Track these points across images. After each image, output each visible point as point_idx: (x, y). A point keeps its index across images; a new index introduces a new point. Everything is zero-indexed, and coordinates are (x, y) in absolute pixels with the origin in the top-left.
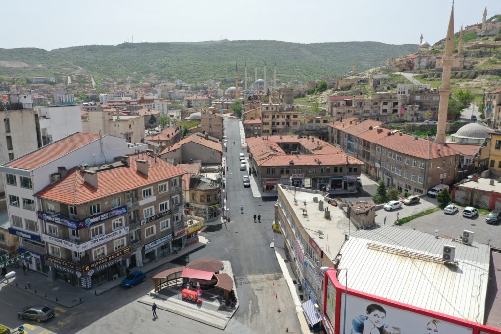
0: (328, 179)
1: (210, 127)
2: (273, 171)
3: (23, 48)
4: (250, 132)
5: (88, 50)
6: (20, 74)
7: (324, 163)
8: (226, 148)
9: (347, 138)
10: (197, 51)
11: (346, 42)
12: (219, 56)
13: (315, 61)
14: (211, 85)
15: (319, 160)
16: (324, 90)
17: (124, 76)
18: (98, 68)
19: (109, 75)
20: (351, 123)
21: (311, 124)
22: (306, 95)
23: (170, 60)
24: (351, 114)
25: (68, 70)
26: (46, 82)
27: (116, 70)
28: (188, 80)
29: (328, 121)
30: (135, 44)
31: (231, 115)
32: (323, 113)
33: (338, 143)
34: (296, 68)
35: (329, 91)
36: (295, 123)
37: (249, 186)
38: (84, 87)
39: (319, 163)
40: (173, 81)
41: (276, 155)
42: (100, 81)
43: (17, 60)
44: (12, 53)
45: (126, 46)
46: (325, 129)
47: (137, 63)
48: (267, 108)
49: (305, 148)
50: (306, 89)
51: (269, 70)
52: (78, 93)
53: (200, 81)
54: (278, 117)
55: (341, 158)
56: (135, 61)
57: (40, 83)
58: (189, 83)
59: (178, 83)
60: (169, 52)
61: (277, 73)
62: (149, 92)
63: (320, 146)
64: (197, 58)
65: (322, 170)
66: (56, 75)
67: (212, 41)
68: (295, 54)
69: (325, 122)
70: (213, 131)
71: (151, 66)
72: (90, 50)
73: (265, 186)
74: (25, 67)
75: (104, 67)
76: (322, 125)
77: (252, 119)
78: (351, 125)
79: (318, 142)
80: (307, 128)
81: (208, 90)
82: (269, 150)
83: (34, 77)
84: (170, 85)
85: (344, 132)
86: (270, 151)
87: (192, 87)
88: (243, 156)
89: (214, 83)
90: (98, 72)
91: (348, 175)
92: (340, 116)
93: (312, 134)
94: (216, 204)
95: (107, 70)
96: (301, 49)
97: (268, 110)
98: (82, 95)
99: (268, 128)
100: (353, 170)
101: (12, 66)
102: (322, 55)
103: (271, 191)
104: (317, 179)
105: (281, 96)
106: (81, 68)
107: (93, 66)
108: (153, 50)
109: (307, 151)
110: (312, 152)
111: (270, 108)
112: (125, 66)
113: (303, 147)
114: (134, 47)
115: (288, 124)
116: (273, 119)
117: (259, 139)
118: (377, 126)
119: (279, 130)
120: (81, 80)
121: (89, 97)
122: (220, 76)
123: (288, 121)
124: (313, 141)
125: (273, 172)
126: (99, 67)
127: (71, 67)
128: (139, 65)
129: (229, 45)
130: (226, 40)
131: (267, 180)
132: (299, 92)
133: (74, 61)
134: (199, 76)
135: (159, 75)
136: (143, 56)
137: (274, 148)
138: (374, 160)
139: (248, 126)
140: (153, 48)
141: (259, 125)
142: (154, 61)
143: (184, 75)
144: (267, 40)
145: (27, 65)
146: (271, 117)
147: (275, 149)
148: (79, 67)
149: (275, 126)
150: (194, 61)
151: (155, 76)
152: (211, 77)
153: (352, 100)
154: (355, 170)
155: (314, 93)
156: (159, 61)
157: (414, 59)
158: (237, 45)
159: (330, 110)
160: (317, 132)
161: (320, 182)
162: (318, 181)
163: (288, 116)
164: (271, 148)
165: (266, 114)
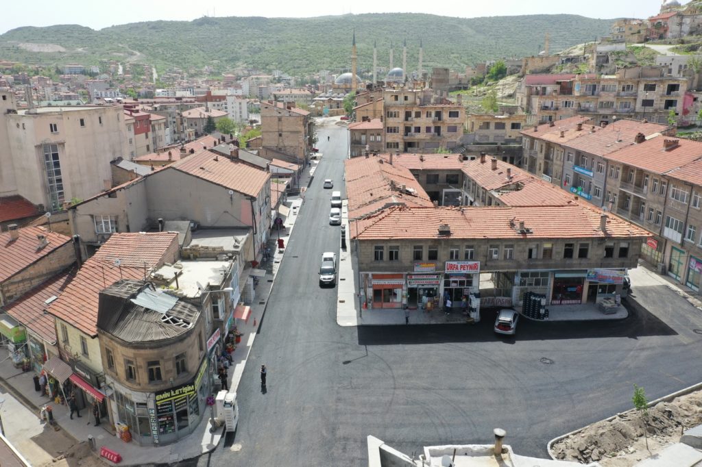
0: (545, 274)
1: (280, 135)
2: (391, 253)
3: (60, 25)
4: (358, 146)
5: (150, 29)
6: (52, 62)
7: (536, 234)
8: (312, 178)
9: (571, 163)
10: (306, 29)
11: (528, 16)
12: (338, 36)
13: (480, 44)
14: (324, 78)
15: (522, 224)
16: (501, 78)
17: (200, 65)
18: (163, 54)
19: (178, 63)
20: (580, 128)
21: (485, 132)
22: (470, 86)
23: (267, 42)
24: (570, 110)
25: (119, 57)
26: (84, 72)
27: (189, 56)
28: (291, 71)
29: (522, 124)
30: (217, 18)
31: (342, 119)
32: (511, 111)
33: (546, 172)
34: (453, 53)
35: (510, 79)
36: (453, 129)
37: (332, 285)
38: (139, 80)
39: (523, 233)
40: (270, 72)
41: (402, 207)
42: (164, 72)
43: (52, 42)
44: (45, 32)
45: (205, 21)
46: (514, 141)
47: (220, 47)
48: (396, 98)
49: (475, 184)
50: (470, 77)
51: (412, 56)
52: (126, 88)
53: (309, 72)
54: (418, 115)
55: (584, 218)
56: (217, 43)
57: (75, 74)
58: (293, 75)
59: (277, 74)
60: (266, 31)
61: (423, 61)
62: (230, 86)
63: (515, 181)
64: (307, 39)
65: (530, 251)
66: (101, 63)
67: (330, 16)
68: (451, 33)
69: (515, 126)
70: (286, 144)
71: (240, 51)
72: (154, 28)
73: (370, 292)
74: (60, 52)
75: (172, 53)
76: (509, 132)
77: (365, 119)
78: (580, 132)
79: (509, 170)
80: (477, 139)
81: (319, 85)
82: (387, 192)
83: (66, 66)
84: (264, 77)
85: (565, 148)
86: (390, 193)
87: (296, 81)
88: (339, 198)
89: (330, 74)
90: (163, 59)
91: (601, 266)
92: (546, 114)
93: (490, 152)
94: (185, 385)
95: (176, 57)
96: (460, 26)
97: (397, 102)
98: (132, 91)
99: (398, 138)
100: (616, 253)
101: (42, 50)
102: (491, 35)
103: (385, 305)
104: (514, 274)
105: (427, 84)
106: (138, 54)
107: (156, 51)
108: (243, 27)
109: (481, 191)
110: (496, 195)
111: (401, 98)
112: (203, 51)
113: (470, 180)
114: (216, 23)
115: (438, 129)
116: (406, 119)
117: (373, 160)
118: (655, 134)
119: (418, 143)
120: (137, 71)
121: (141, 95)
122: (339, 65)
123: (439, 125)
124: (495, 169)
125: (393, 256)
126: (165, 53)
127: (125, 52)
128: (222, 49)
129: (354, 20)
130: (351, 14)
131: (375, 277)
132: (457, 82)
133: (130, 43)
134: (308, 65)
135: (250, 64)
136: (229, 36)
137: (401, 184)
138: (660, 221)
139: (357, 134)
140: (243, 25)
141: (377, 132)
142: (244, 44)
143: (286, 63)
144: (410, 13)
145: (62, 49)
146: (402, 116)
147: (404, 187)
148: (135, 52)
149: (412, 135)
150: (302, 44)
151: (245, 65)
152: (326, 66)
153: (572, 82)
154: (624, 252)
155: (483, 83)
156: (251, 44)
157: (668, 18)
158: (365, 20)
159: (525, 102)
160: (499, 148)
161: (522, 284)
162: (517, 280)
163: (438, 114)
164: (393, 187)
165: (392, 110)
